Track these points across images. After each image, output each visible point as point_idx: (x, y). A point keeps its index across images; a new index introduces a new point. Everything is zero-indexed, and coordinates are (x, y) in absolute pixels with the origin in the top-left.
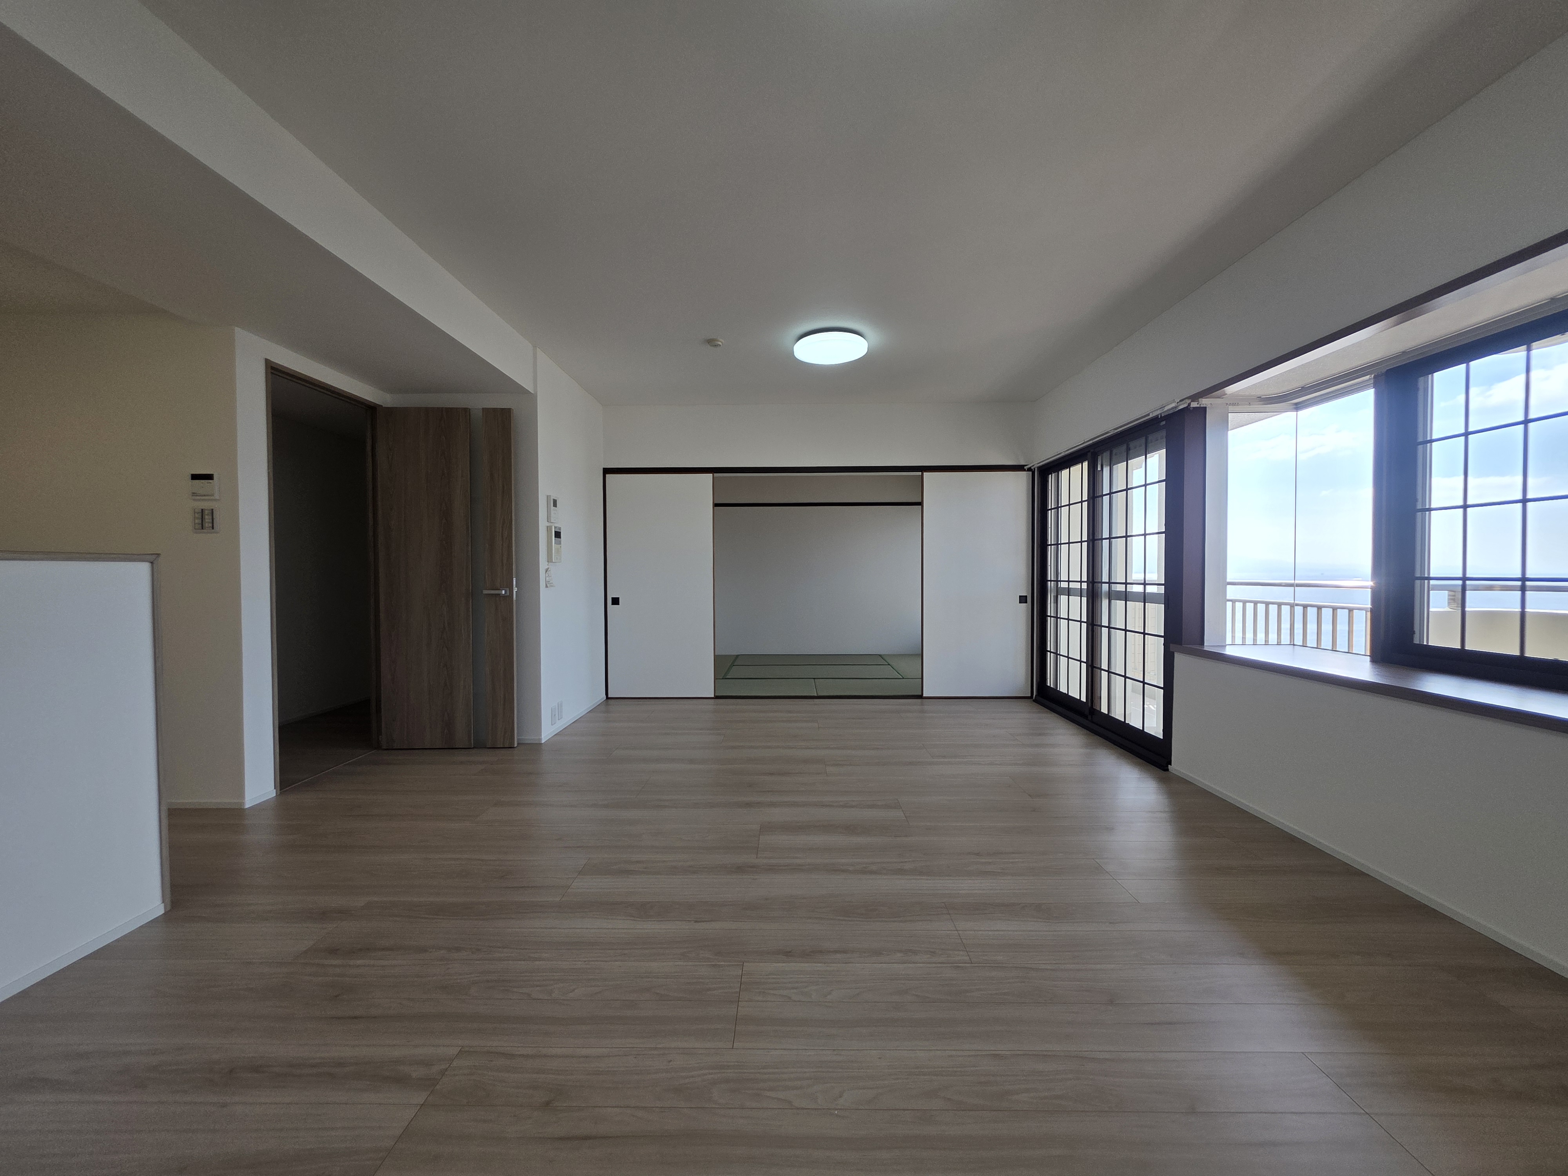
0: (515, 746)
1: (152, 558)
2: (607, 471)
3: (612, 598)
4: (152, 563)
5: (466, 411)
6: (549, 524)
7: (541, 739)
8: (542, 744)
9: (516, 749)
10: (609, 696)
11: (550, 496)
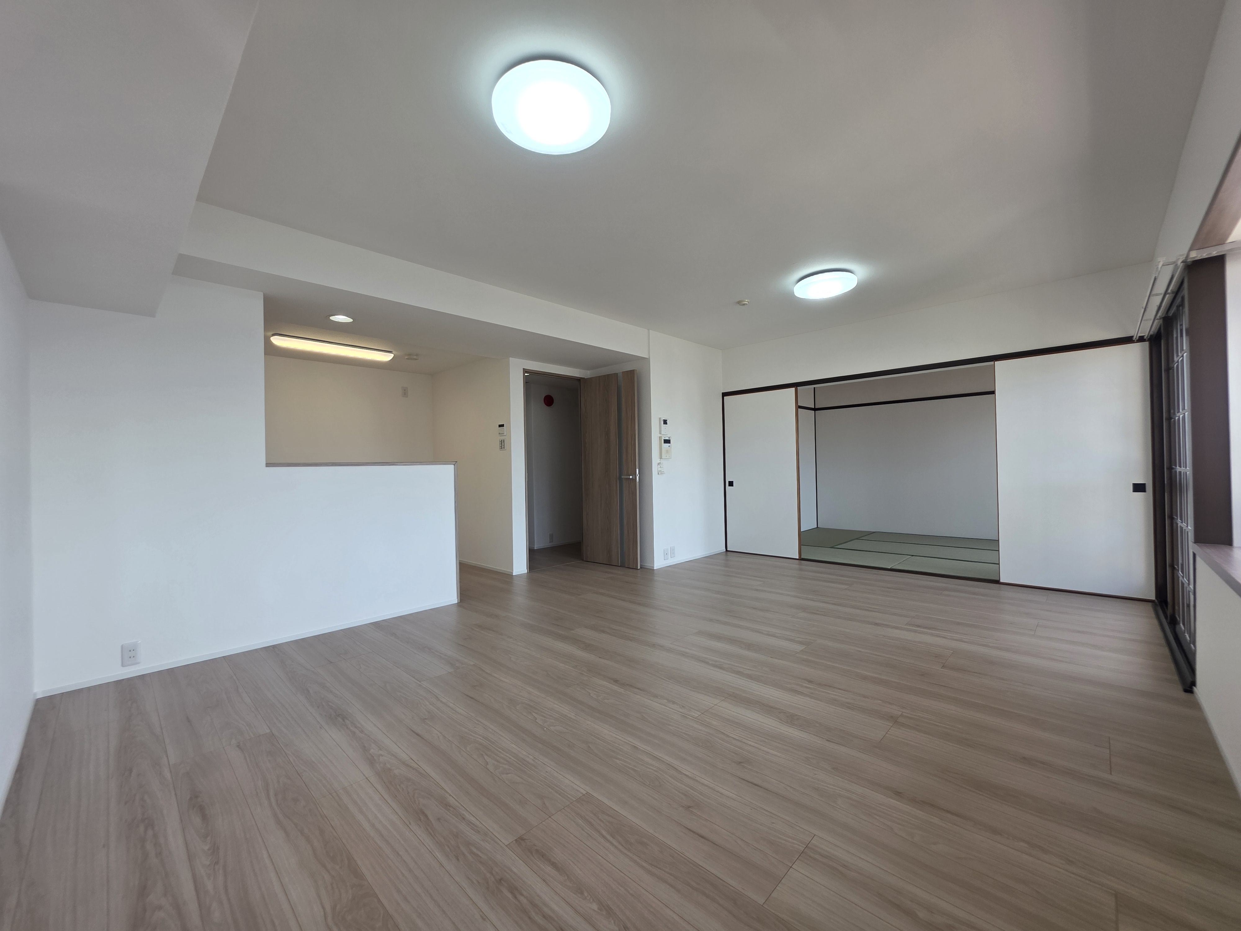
0: (638, 568)
1: (454, 463)
2: (725, 395)
3: (729, 481)
4: (454, 465)
5: (616, 375)
6: (660, 435)
7: (653, 567)
8: (654, 570)
9: (639, 570)
10: (728, 550)
11: (661, 418)
